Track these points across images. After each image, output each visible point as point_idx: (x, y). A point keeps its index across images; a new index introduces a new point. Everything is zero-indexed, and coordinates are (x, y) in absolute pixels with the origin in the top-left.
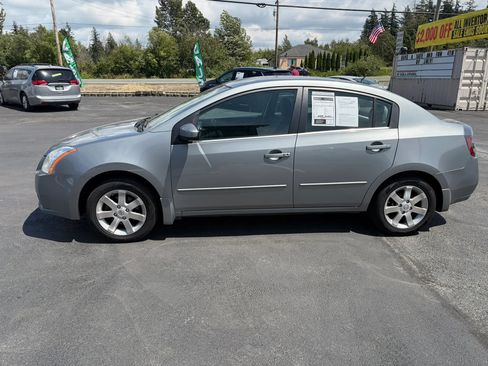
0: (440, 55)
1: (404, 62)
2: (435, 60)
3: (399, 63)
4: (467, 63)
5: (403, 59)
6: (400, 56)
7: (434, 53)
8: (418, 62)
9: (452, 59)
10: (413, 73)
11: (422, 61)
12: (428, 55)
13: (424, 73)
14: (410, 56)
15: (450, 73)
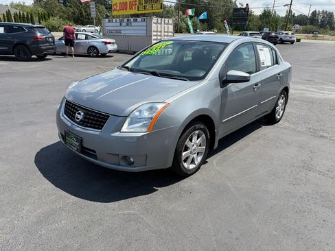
0: (136, 20)
1: (110, 24)
2: (133, 24)
3: (107, 24)
4: (154, 27)
5: (109, 21)
6: (107, 20)
7: (132, 19)
8: (121, 25)
9: (144, 24)
10: (119, 31)
11: (124, 24)
12: (128, 20)
13: (126, 32)
14: (114, 20)
15: (145, 32)
